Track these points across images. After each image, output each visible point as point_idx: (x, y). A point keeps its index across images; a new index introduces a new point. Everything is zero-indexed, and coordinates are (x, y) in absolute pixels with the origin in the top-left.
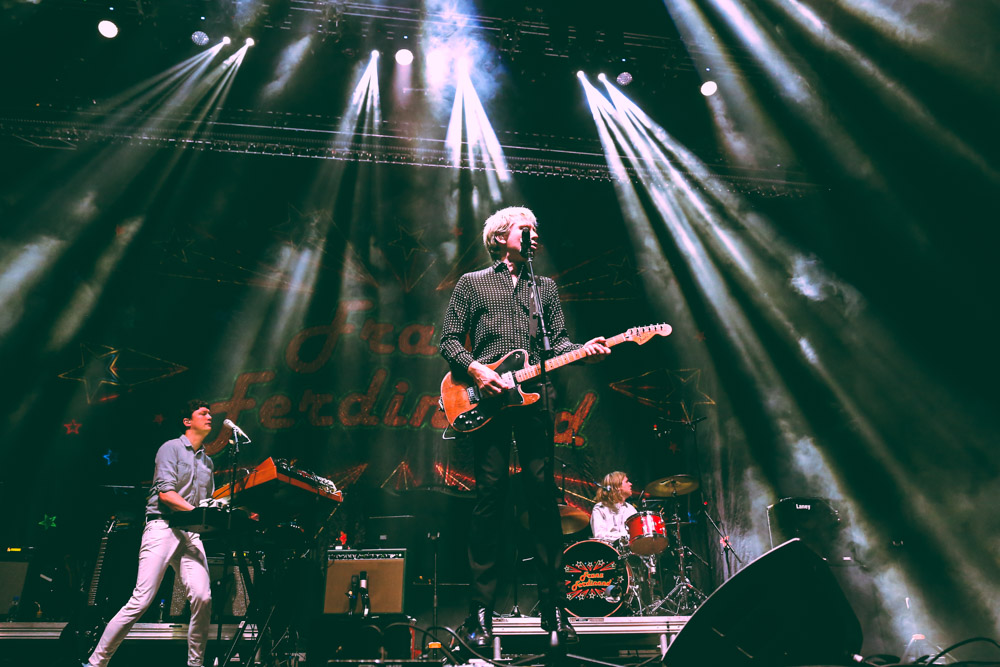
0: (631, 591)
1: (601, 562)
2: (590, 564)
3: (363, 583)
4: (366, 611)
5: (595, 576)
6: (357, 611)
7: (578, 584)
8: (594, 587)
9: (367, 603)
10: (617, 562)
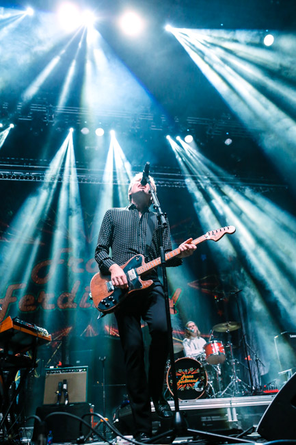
0: (208, 384)
1: (192, 369)
2: (186, 371)
3: (65, 386)
4: (66, 402)
5: (188, 377)
6: (62, 402)
7: (180, 382)
8: (189, 383)
9: (67, 397)
10: (200, 368)
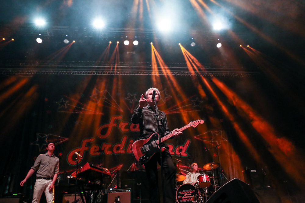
0: (200, 199)
1: (190, 190)
2: (187, 191)
3: (119, 200)
5: (188, 194)
7: (183, 197)
8: (189, 198)
10: (195, 190)
